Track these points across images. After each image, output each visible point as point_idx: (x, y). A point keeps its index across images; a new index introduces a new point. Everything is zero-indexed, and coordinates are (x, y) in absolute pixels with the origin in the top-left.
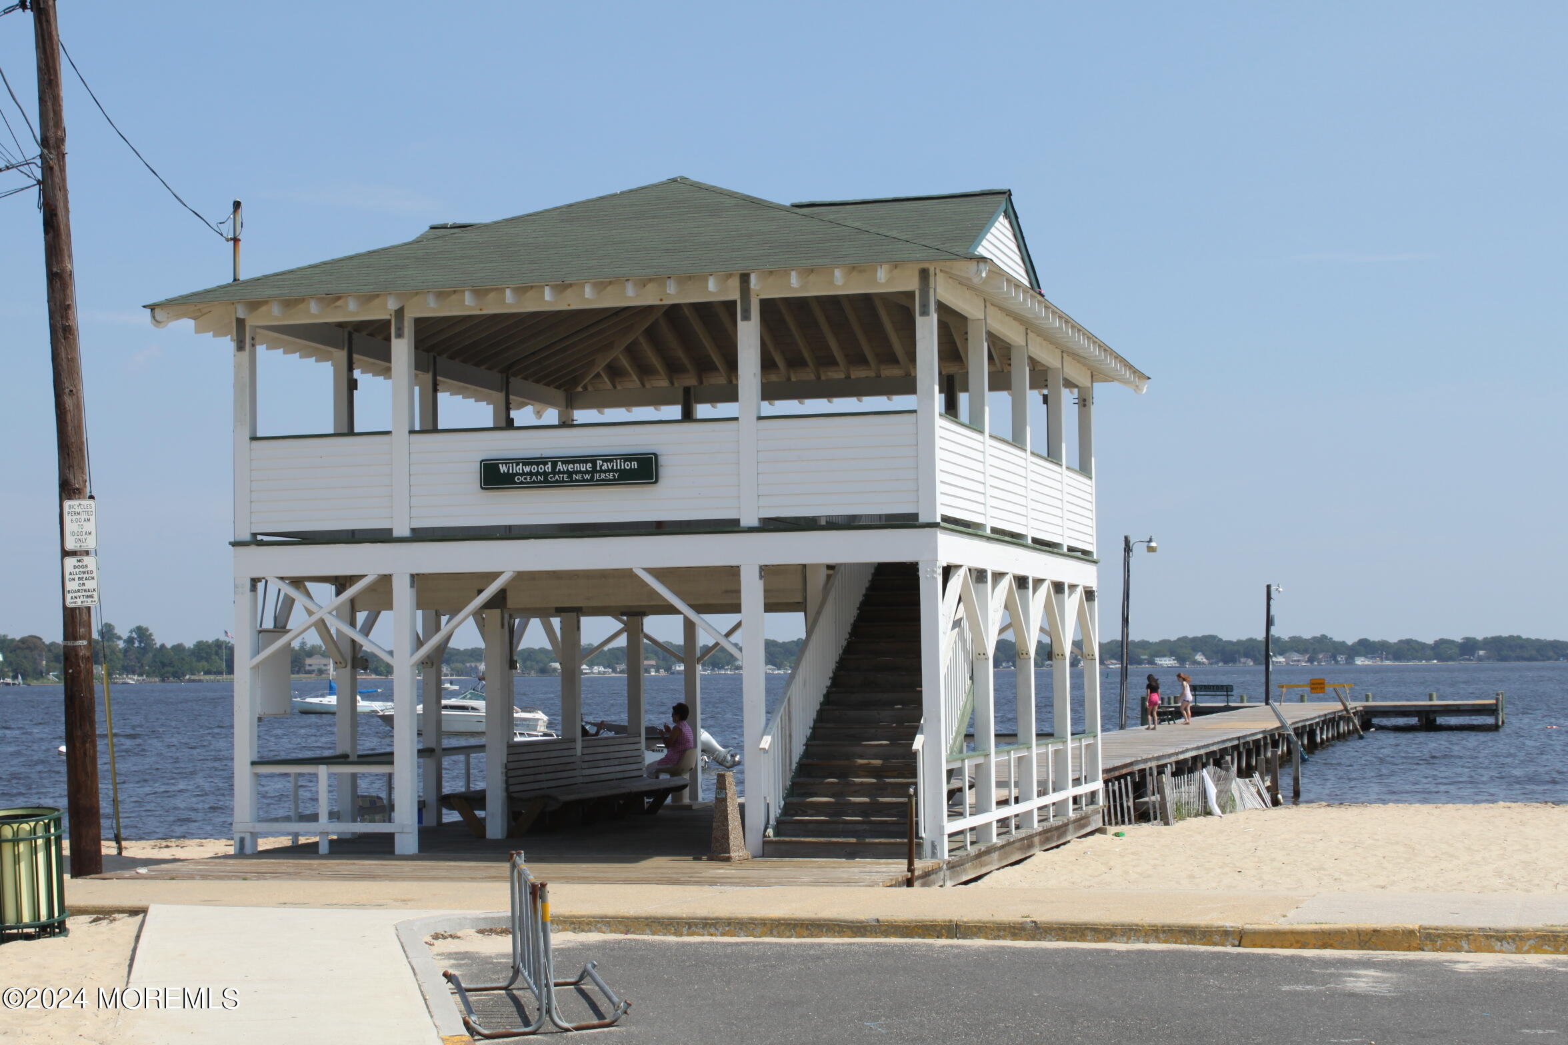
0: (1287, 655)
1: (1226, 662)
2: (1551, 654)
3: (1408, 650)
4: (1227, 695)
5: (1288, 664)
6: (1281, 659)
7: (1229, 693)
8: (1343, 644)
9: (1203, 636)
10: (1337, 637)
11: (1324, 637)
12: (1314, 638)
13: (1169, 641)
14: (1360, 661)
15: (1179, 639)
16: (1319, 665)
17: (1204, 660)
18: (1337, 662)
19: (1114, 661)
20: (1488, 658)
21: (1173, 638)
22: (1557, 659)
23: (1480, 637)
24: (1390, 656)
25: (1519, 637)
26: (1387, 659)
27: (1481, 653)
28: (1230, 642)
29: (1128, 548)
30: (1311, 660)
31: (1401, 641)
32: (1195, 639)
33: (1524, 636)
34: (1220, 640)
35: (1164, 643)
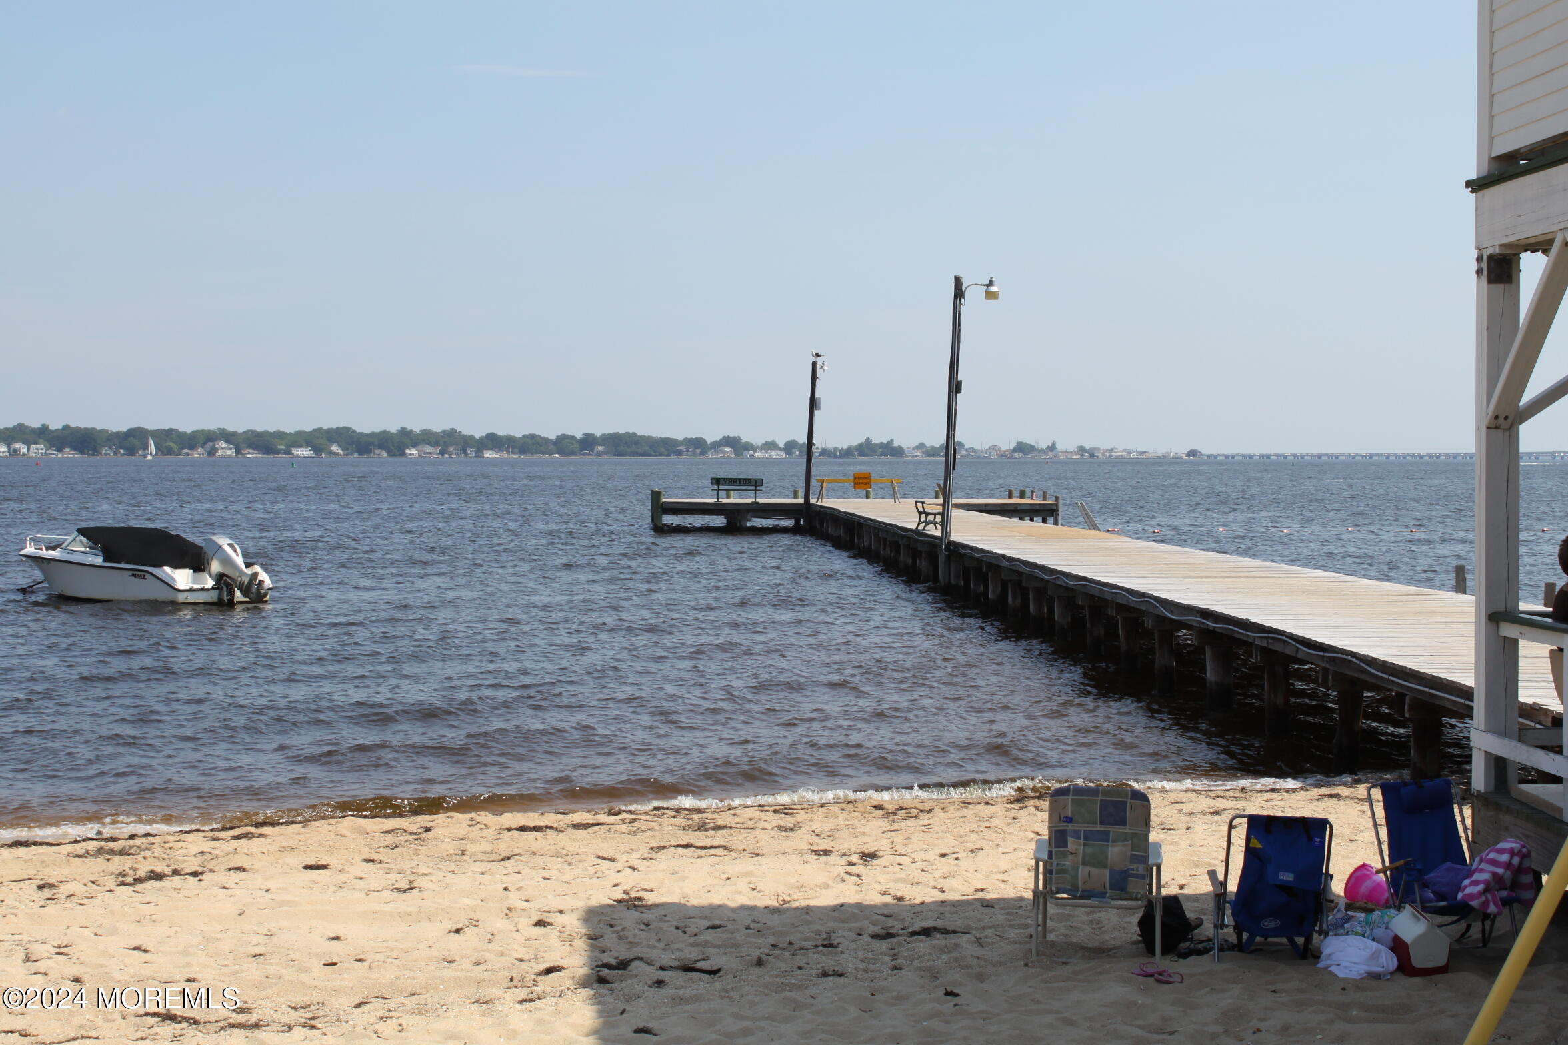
0: (420, 447)
1: (360, 453)
2: (663, 450)
3: (533, 444)
4: (756, 490)
5: (420, 455)
6: (414, 451)
7: (758, 488)
8: (472, 437)
9: (338, 428)
10: (466, 431)
11: (453, 430)
12: (444, 431)
13: (304, 432)
14: (488, 454)
15: (315, 430)
16: (450, 457)
17: (340, 451)
18: (466, 454)
19: (251, 451)
20: (605, 453)
21: (308, 429)
22: (668, 455)
23: (598, 433)
24: (516, 450)
25: (634, 434)
26: (513, 453)
27: (600, 448)
28: (363, 434)
29: (959, 294)
30: (442, 453)
31: (525, 436)
32: (329, 431)
33: (639, 434)
34: (354, 431)
35: (299, 433)
